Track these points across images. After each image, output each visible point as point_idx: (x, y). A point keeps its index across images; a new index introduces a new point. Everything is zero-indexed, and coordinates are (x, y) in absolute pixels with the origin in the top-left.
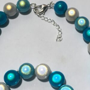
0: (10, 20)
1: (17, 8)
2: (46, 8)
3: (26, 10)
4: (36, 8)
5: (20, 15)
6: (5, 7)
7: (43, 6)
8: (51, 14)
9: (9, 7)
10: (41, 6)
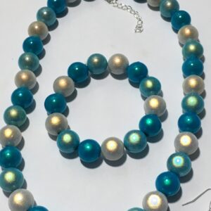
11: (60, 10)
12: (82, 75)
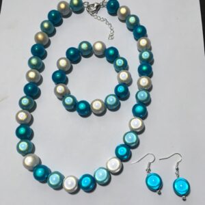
0: (64, 19)
1: (70, 6)
2: (98, 7)
3: (79, 9)
4: (89, 7)
5: (73, 14)
6: (59, 6)
7: (96, 5)
8: (104, 12)
9: (63, 6)
10: (93, 5)
11: (57, 22)
12: (75, 56)
